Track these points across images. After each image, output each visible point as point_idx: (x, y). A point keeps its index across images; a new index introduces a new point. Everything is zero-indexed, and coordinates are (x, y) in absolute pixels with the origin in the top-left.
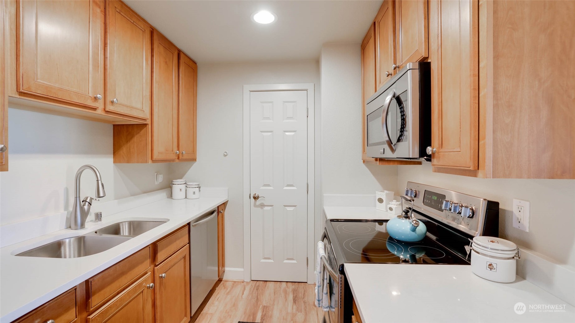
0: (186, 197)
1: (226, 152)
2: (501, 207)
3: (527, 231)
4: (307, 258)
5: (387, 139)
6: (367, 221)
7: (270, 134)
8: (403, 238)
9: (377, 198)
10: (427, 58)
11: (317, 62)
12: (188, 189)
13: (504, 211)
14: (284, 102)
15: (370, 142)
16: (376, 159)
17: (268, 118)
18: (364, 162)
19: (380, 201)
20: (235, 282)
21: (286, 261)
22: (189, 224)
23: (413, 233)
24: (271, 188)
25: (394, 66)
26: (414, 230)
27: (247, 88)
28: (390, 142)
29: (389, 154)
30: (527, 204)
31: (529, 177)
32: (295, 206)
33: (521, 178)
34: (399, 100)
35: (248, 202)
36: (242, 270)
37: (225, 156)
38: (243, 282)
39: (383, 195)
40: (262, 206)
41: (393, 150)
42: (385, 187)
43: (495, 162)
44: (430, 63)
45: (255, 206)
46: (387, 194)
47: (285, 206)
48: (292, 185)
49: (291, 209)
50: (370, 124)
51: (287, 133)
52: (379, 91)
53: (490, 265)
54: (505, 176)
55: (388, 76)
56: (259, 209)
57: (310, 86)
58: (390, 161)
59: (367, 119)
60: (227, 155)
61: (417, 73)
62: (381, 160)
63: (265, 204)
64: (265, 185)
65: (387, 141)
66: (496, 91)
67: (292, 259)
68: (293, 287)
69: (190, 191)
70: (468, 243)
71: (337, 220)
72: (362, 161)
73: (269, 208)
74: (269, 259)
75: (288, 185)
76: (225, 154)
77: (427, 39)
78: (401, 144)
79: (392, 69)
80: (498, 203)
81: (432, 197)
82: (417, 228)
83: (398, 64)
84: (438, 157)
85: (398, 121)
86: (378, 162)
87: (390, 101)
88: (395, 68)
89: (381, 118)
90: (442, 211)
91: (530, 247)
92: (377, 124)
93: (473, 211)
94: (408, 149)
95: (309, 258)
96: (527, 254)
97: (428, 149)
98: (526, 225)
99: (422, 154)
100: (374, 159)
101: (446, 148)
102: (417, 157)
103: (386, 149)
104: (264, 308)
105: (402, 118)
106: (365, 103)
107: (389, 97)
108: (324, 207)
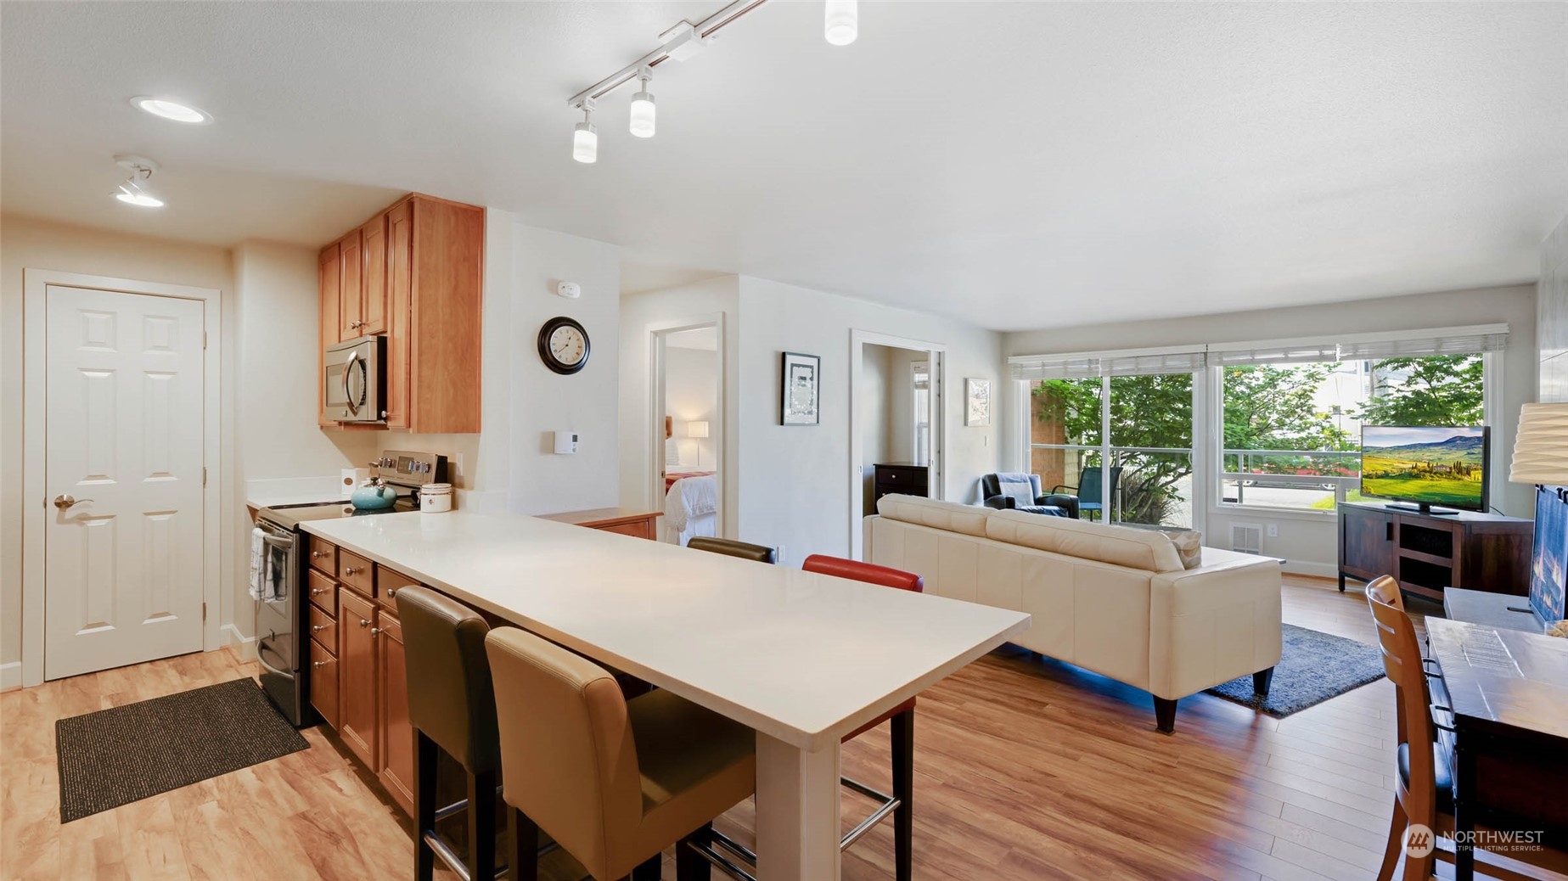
2: (448, 461)
3: (460, 474)
4: (204, 604)
5: (348, 401)
6: (328, 504)
7: (106, 375)
8: (370, 504)
9: (343, 479)
10: (385, 332)
13: (452, 463)
14: (147, 316)
15: (330, 402)
16: (340, 423)
17: (101, 345)
18: (322, 428)
19: (348, 481)
21: (151, 621)
23: (381, 498)
24: (110, 481)
25: (360, 323)
26: (381, 494)
28: (351, 405)
29: (351, 417)
30: (462, 454)
31: (442, 432)
32: (174, 512)
33: (437, 432)
34: (362, 363)
35: (40, 515)
36: (17, 664)
38: (25, 689)
39: (351, 473)
40: (82, 519)
41: (355, 414)
42: (356, 464)
43: (419, 422)
44: (386, 338)
45: (61, 520)
46: (357, 472)
47: (147, 514)
48: (167, 473)
49: (166, 516)
50: (330, 378)
51: (152, 376)
52: (343, 345)
53: (431, 500)
54: (427, 432)
55: (353, 328)
56: (72, 525)
57: (212, 296)
58: (360, 425)
59: (326, 373)
61: (376, 344)
62: (347, 424)
63: (91, 515)
64: (91, 478)
65: (348, 403)
66: (419, 376)
67: (165, 615)
68: (171, 662)
70: (419, 492)
71: (279, 507)
72: (319, 427)
73: (102, 522)
74: (100, 625)
75: (154, 474)
77: (385, 318)
78: (363, 407)
79: (357, 325)
80: (446, 458)
81: (403, 463)
82: (384, 493)
83: (364, 321)
84: (391, 420)
85: (360, 383)
86: (343, 427)
87: (353, 361)
88: (360, 325)
89: (341, 376)
90: (410, 473)
91: (462, 486)
92: (337, 381)
93: (429, 466)
94: (368, 412)
95: (207, 606)
96: (459, 491)
97: (384, 412)
98: (461, 469)
99: (379, 417)
100: (336, 423)
101: (396, 412)
102: (376, 419)
103: (349, 411)
104: (111, 697)
105: (363, 382)
106: (325, 350)
107: (353, 356)
108: (250, 500)
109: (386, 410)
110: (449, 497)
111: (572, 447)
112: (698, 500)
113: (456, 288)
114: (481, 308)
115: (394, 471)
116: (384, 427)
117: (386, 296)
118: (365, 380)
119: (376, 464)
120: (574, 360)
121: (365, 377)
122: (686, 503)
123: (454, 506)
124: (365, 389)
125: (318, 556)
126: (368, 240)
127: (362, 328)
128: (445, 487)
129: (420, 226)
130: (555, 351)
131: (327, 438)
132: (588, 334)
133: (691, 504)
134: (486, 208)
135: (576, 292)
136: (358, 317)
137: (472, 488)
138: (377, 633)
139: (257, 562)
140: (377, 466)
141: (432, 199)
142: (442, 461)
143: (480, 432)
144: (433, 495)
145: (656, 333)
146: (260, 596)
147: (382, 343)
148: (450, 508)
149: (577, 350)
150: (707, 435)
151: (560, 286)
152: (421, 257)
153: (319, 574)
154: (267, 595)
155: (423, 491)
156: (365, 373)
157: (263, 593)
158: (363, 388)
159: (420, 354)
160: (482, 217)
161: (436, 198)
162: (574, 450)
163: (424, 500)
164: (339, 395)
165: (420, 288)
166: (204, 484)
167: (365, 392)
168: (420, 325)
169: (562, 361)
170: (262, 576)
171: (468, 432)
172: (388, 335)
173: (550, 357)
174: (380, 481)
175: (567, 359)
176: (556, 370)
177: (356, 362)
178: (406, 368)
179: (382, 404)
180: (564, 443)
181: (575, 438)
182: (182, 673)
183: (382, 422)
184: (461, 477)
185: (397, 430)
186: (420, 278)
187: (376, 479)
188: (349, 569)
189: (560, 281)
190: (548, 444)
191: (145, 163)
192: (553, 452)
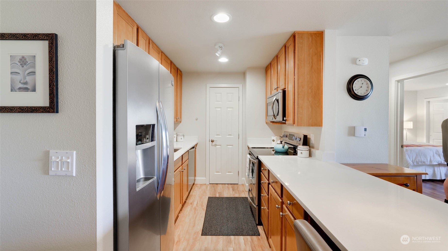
0: (177, 141)
1: (197, 118)
2: (308, 137)
3: (313, 143)
4: (238, 171)
5: (273, 114)
6: (268, 148)
7: (220, 109)
8: (280, 151)
9: (272, 140)
10: (285, 89)
11: (244, 74)
12: (177, 136)
13: (309, 138)
14: (227, 93)
15: (268, 115)
16: (271, 122)
17: (219, 101)
18: (266, 123)
19: (274, 141)
20: (201, 184)
21: (227, 173)
22: (188, 151)
23: (283, 149)
24: (220, 136)
25: (277, 87)
26: (283, 147)
27: (209, 85)
28: (274, 116)
29: (274, 120)
30: (313, 135)
31: (307, 126)
32: (232, 145)
33: (304, 126)
34: (278, 101)
35: (208, 143)
36: (205, 178)
37: (196, 120)
38: (205, 184)
39: (274, 138)
40: (216, 145)
41: (275, 119)
42: (276, 135)
43: (298, 122)
44: (285, 90)
45: (212, 145)
46: (276, 138)
47: (227, 145)
48: (231, 135)
49: (231, 146)
50: (268, 107)
51: (228, 109)
52: (272, 95)
53: (301, 153)
54: (301, 126)
55: (275, 89)
56: (214, 147)
57: (240, 86)
58: (277, 122)
59: (267, 105)
60: (197, 120)
61: (282, 93)
62: (273, 122)
63: (217, 144)
64: (217, 135)
65: (273, 115)
66: (298, 103)
67: (231, 172)
68: (231, 186)
69: (179, 138)
70: (297, 148)
71: (255, 148)
73: (219, 146)
74: (219, 172)
75: (229, 135)
76: (197, 119)
77: (285, 83)
78: (278, 116)
79: (276, 88)
80: (307, 136)
81: (291, 136)
82: (285, 147)
83: (278, 86)
84: (287, 121)
85: (277, 108)
86: (272, 123)
87: (275, 100)
88: (277, 88)
89: (271, 106)
90: (293, 140)
91: (313, 148)
92: (270, 108)
93: (300, 139)
94: (280, 118)
95: (239, 172)
96: (312, 150)
97: (285, 118)
98: (313, 141)
99: (283, 120)
100: (270, 122)
101: (289, 118)
102: (282, 121)
103: (274, 118)
104: (219, 193)
105: (278, 107)
106: (267, 98)
107: (274, 99)
108: (248, 144)
109: (285, 117)
110: (308, 152)
111: (364, 134)
112: (416, 158)
113: (312, 67)
114: (322, 74)
115: (287, 139)
116: (285, 123)
117: (285, 75)
118: (279, 107)
119: (282, 136)
120: (365, 93)
121: (278, 105)
122: (408, 159)
123: (310, 155)
124: (279, 110)
125: (263, 169)
126: (279, 58)
127: (277, 89)
128: (306, 148)
129: (298, 44)
130: (355, 90)
131: (267, 126)
132: (372, 81)
133: (411, 160)
134: (324, 31)
135: (366, 62)
136: (276, 85)
137: (318, 150)
138: (282, 215)
139: (248, 165)
140: (282, 137)
141: (302, 32)
142: (305, 137)
143: (322, 126)
144: (302, 150)
145: (398, 81)
146: (248, 177)
147: (284, 92)
148: (308, 156)
149: (366, 89)
150: (412, 128)
151: (358, 60)
152: (298, 57)
153: (263, 176)
154: (250, 177)
155: (298, 148)
156: (278, 104)
157: (249, 176)
158: (278, 109)
159: (298, 95)
160: (323, 35)
161: (304, 31)
162: (365, 135)
163: (299, 152)
164: (271, 113)
165: (298, 69)
166: (239, 138)
167: (278, 111)
168: (298, 83)
169: (359, 94)
170: (249, 170)
171: (317, 126)
172: (286, 90)
173: (353, 93)
174: (283, 142)
175: (361, 93)
176: (356, 98)
177: (276, 101)
178: (293, 101)
179: (284, 115)
180: (360, 132)
181: (365, 130)
182: (233, 190)
183: (284, 122)
184: (313, 144)
185: (289, 125)
186: (298, 65)
187: (282, 142)
188: (272, 181)
189: (358, 58)
190: (352, 131)
191: (221, 45)
192: (354, 135)
